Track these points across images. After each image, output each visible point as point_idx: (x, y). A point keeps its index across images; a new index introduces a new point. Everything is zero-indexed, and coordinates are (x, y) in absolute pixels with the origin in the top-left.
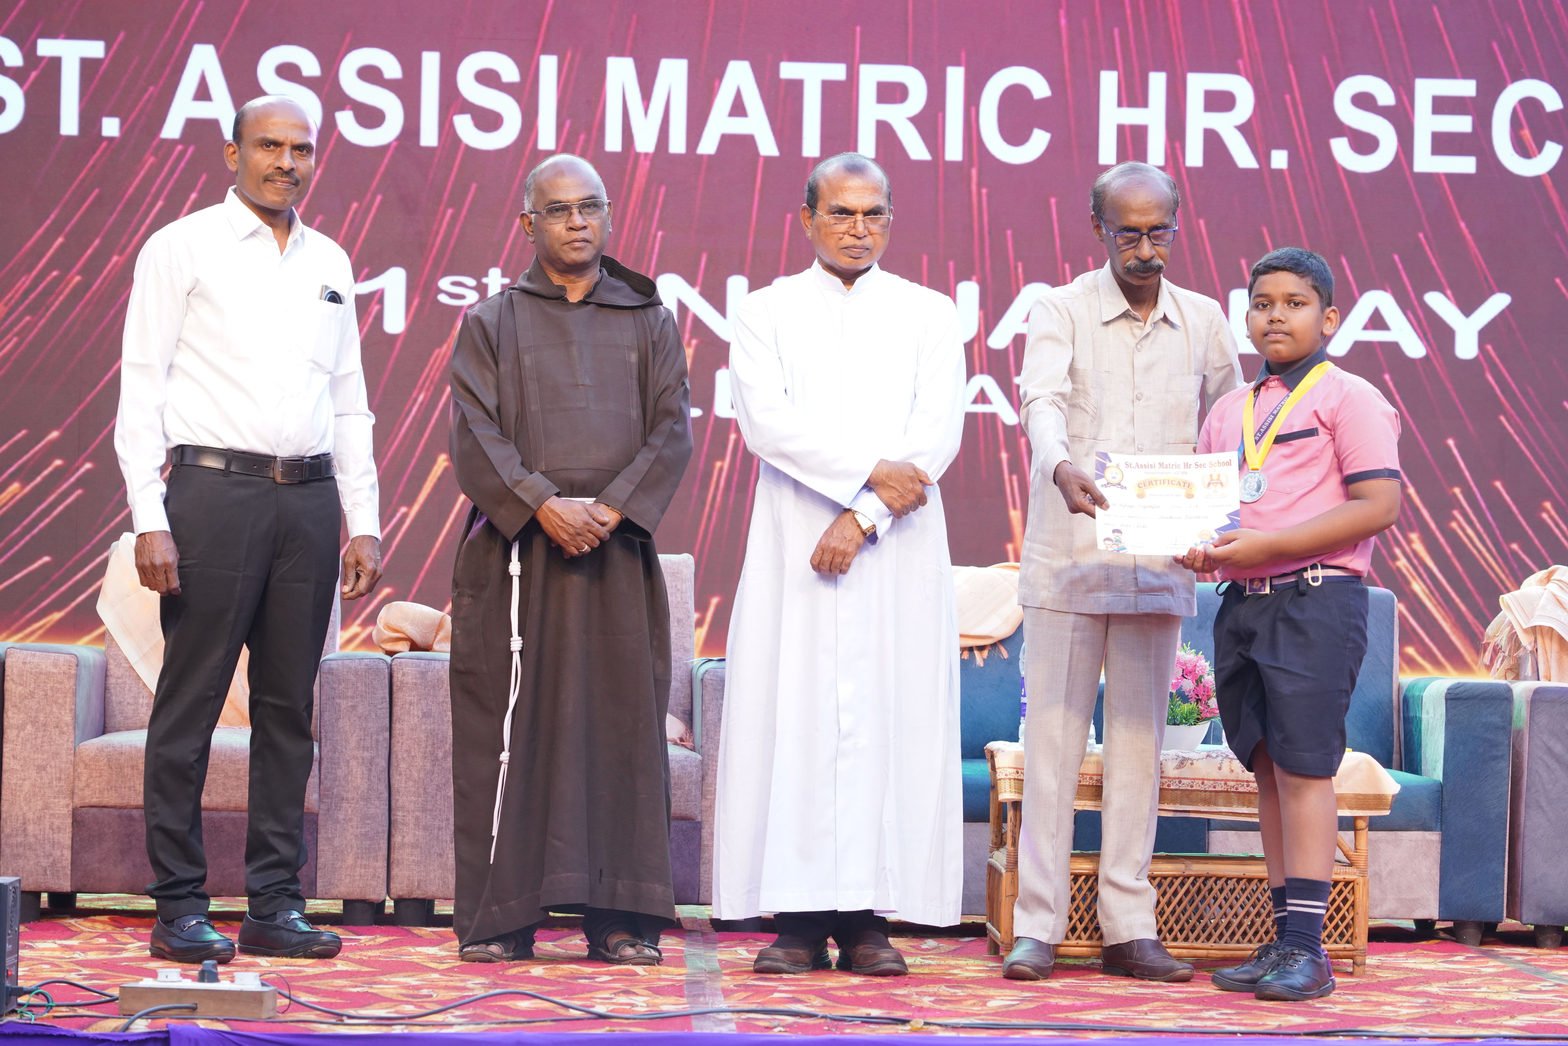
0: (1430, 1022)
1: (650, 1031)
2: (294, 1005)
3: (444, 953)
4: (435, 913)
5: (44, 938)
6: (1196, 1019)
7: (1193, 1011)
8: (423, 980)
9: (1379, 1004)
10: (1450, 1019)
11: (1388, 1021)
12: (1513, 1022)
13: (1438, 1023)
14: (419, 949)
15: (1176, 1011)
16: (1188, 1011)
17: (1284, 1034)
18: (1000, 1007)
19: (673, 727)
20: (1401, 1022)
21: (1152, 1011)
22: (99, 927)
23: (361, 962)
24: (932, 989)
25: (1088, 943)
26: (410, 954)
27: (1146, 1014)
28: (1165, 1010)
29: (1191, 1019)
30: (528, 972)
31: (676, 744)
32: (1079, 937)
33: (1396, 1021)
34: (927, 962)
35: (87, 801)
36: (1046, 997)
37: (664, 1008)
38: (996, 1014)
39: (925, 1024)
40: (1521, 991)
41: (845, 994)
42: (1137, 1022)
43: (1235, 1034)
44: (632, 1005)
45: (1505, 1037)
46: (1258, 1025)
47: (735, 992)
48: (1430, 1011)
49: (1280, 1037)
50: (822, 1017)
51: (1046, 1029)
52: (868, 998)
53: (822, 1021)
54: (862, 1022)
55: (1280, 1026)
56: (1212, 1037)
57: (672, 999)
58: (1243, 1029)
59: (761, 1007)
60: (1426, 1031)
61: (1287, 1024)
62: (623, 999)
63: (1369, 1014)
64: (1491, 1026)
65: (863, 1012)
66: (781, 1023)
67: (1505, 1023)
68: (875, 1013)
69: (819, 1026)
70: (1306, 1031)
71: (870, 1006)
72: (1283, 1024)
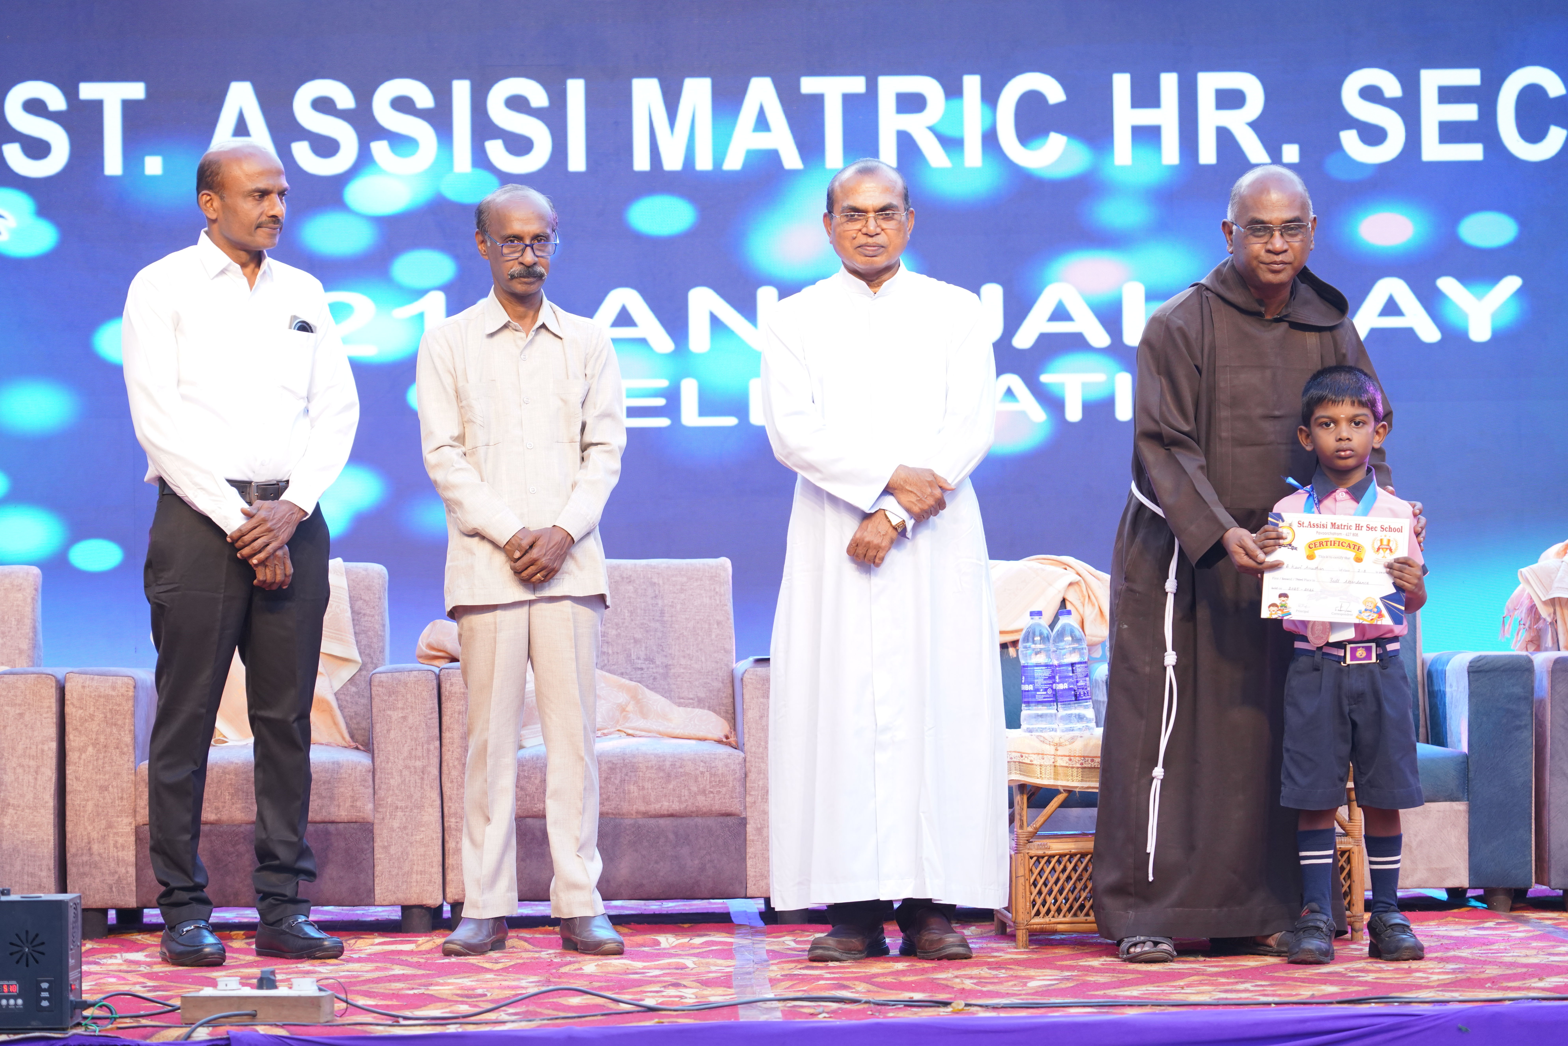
0: (1461, 986)
1: (698, 1022)
2: (351, 1008)
5: (112, 953)
6: (1231, 991)
7: (1228, 984)
8: (479, 980)
9: (1411, 971)
10: (1480, 984)
11: (1419, 987)
12: (1541, 984)
15: (1212, 984)
16: (1224, 984)
17: (1317, 1004)
18: (1040, 987)
20: (1432, 987)
21: (1188, 986)
23: (419, 966)
24: (975, 971)
27: (1182, 988)
28: (1201, 983)
29: (1226, 991)
30: (581, 969)
33: (1427, 987)
36: (1085, 975)
37: (712, 999)
38: (1036, 993)
39: (967, 1005)
40: (1550, 954)
41: (889, 979)
42: (1173, 997)
43: (1269, 1004)
44: (681, 997)
45: (1534, 999)
46: (1291, 995)
47: (783, 980)
48: (1461, 976)
49: (1314, 1006)
50: (866, 1002)
51: (1084, 1006)
52: (912, 982)
53: (866, 1006)
54: (905, 1006)
55: (1313, 996)
56: (1246, 1008)
57: (720, 990)
58: (1277, 999)
59: (806, 995)
60: (1456, 995)
61: (1320, 993)
62: (672, 992)
63: (1400, 981)
64: (1519, 989)
65: (906, 995)
66: (827, 1010)
67: (1533, 985)
68: (918, 996)
69: (863, 1011)
70: (1339, 999)
71: (913, 990)
72: (1316, 993)
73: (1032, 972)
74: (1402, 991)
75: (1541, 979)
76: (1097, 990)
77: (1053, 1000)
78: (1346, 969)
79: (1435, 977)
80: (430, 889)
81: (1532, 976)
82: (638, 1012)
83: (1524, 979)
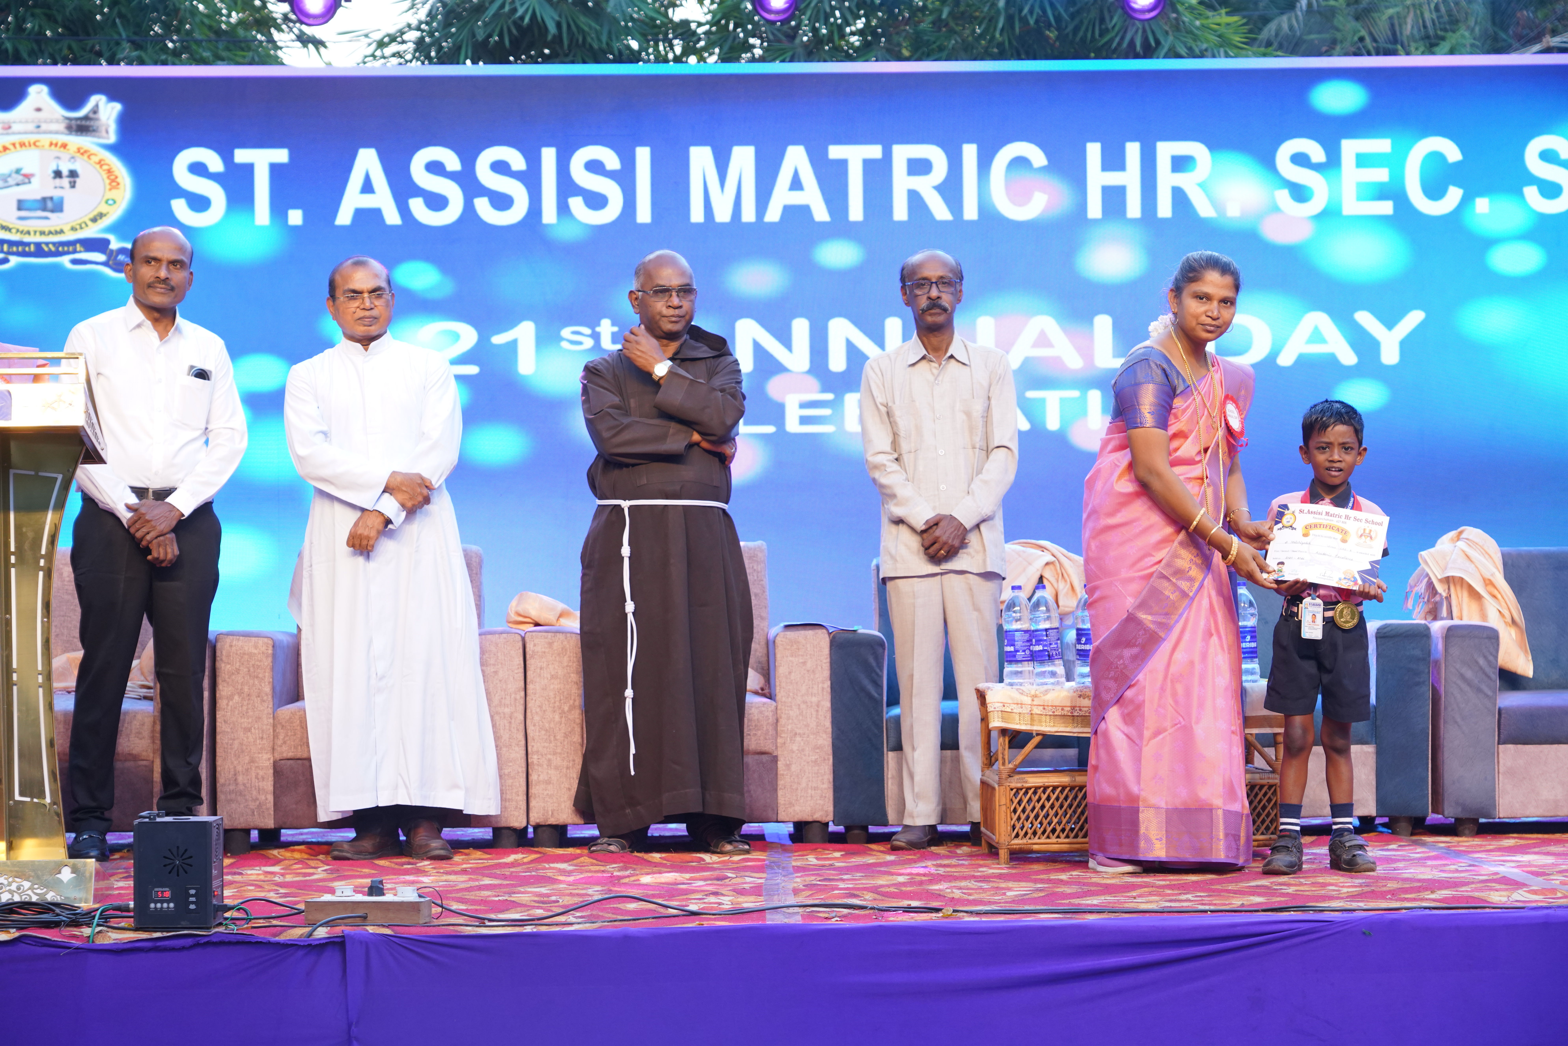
0: (1366, 897)
1: (732, 924)
2: (445, 913)
3: (571, 868)
4: (569, 836)
5: (252, 866)
6: (1175, 901)
7: (1173, 895)
8: (553, 889)
9: (1324, 885)
10: (1382, 895)
11: (1331, 898)
12: (1433, 896)
13: (1372, 898)
14: (552, 865)
15: (1160, 895)
16: (1169, 895)
17: (1246, 911)
18: (1016, 896)
19: (754, 680)
20: (1342, 898)
21: (1140, 896)
22: (297, 855)
23: (505, 877)
24: (963, 884)
25: (1067, 840)
26: (545, 869)
27: (1135, 898)
28: (1150, 894)
29: (1170, 901)
30: (638, 880)
31: (756, 693)
32: (1058, 837)
33: (1338, 898)
34: (961, 862)
35: (285, 755)
36: (1055, 887)
37: (745, 905)
38: (1013, 902)
39: (954, 911)
40: (1441, 871)
41: (892, 889)
42: (1126, 905)
43: (1206, 911)
44: (720, 904)
45: (1425, 908)
46: (1225, 905)
47: (803, 890)
48: (1366, 889)
49: (1243, 913)
50: (871, 909)
51: (1052, 913)
52: (911, 892)
53: (871, 911)
54: (904, 911)
55: (1243, 905)
56: (1187, 915)
57: (752, 898)
58: (1212, 908)
59: (823, 902)
60: (1362, 905)
61: (1249, 903)
62: (712, 899)
63: (1316, 893)
64: (1414, 900)
65: (905, 903)
66: (838, 914)
67: (1426, 897)
68: (915, 904)
69: (869, 916)
70: (1264, 908)
71: (912, 899)
72: (1245, 903)
73: (1010, 884)
74: (1317, 901)
75: (1432, 892)
76: (1064, 899)
77: (1027, 907)
78: (1272, 883)
79: (1345, 890)
80: (516, 813)
81: (1426, 889)
82: (684, 915)
83: (1419, 892)
